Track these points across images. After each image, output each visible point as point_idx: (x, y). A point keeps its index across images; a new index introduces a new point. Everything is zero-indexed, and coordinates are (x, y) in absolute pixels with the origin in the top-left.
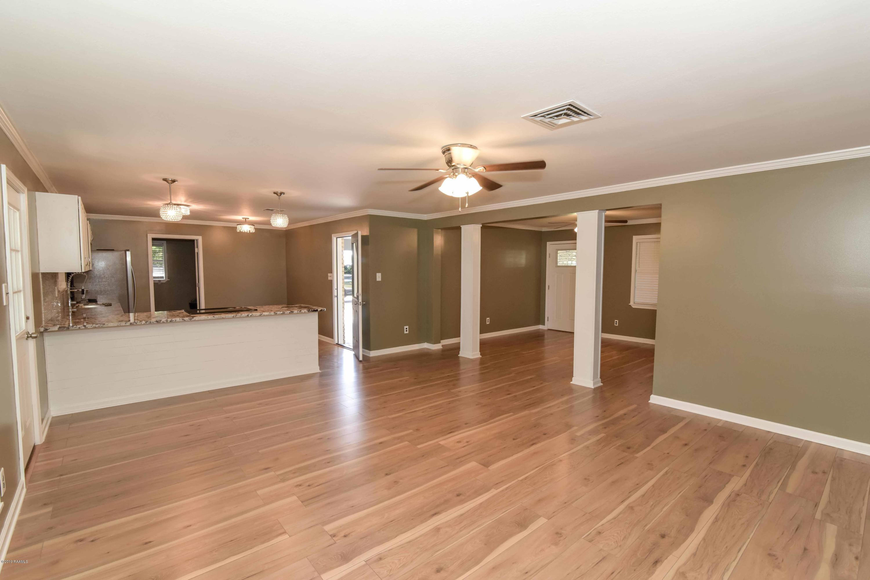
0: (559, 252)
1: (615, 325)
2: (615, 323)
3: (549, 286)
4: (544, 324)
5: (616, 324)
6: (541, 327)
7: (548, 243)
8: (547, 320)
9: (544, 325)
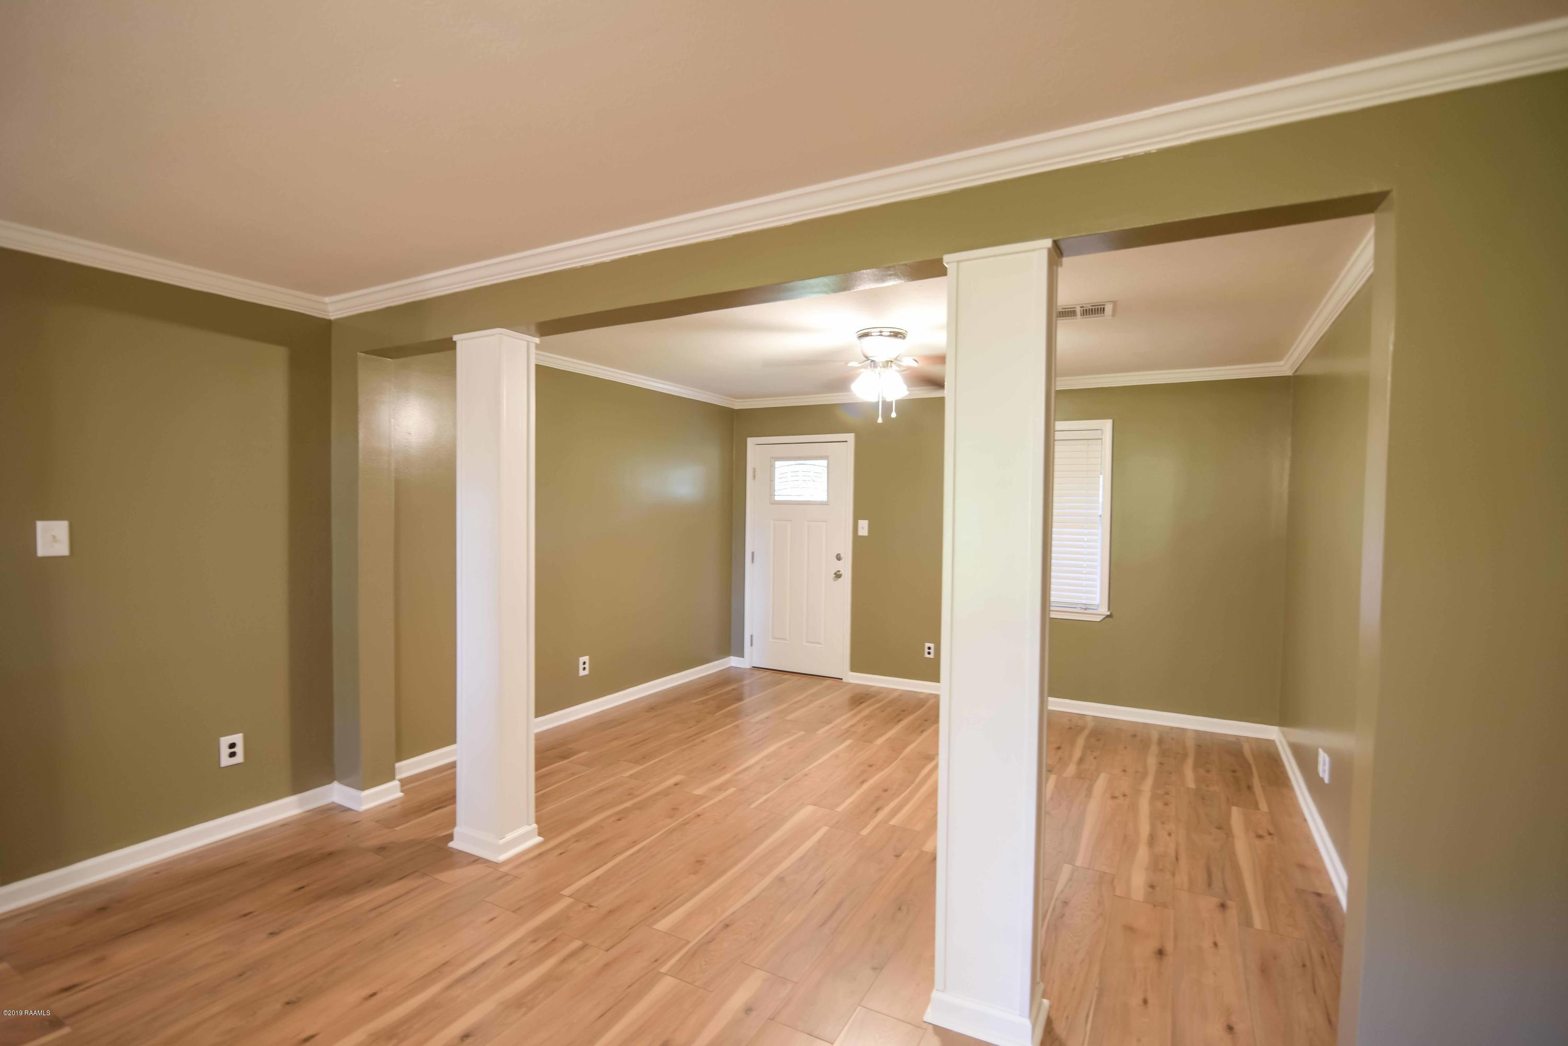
0: (778, 464)
1: (927, 655)
2: (927, 650)
3: (753, 553)
4: (741, 654)
5: (929, 653)
6: (733, 661)
7: (751, 441)
8: (749, 644)
9: (743, 657)
